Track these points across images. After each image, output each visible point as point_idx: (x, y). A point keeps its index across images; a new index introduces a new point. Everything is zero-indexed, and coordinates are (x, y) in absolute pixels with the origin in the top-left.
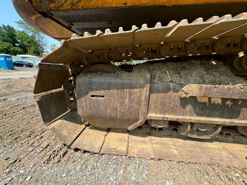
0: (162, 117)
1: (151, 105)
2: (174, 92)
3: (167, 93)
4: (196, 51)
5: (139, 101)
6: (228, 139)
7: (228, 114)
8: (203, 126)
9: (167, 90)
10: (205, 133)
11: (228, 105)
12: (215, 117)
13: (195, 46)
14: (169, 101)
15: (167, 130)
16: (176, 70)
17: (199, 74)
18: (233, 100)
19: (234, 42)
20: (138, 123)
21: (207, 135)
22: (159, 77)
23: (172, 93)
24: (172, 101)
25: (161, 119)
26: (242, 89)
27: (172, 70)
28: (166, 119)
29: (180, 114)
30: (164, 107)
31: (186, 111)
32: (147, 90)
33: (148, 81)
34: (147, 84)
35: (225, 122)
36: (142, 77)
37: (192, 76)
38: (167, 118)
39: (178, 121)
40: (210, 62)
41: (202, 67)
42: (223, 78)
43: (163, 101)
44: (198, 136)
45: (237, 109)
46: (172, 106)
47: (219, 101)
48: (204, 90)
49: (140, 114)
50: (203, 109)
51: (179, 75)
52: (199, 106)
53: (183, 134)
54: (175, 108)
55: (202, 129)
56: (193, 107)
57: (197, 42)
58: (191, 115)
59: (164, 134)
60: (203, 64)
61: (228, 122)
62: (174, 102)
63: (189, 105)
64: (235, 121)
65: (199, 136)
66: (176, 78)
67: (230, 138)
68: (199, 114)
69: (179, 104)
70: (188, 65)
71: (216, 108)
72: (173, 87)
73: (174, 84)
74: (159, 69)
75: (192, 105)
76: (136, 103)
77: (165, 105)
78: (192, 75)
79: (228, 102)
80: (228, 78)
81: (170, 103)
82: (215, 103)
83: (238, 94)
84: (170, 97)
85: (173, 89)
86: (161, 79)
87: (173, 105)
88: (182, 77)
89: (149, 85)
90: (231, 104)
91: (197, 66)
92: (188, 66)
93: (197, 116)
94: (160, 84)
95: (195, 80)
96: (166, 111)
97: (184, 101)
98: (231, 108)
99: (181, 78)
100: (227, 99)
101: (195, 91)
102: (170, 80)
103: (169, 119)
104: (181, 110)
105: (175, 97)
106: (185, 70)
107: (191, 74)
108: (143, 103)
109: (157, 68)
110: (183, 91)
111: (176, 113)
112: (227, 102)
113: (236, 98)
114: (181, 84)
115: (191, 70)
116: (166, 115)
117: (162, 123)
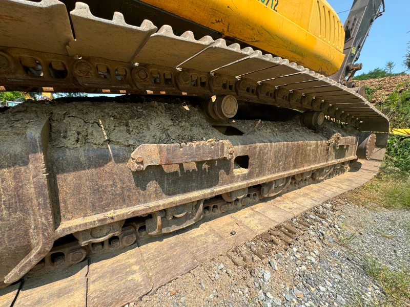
0: (99, 221)
1: (65, 202)
2: (117, 161)
3: (103, 166)
4: (151, 86)
5: (20, 201)
6: (216, 213)
7: (207, 182)
8: (181, 209)
9: (101, 160)
10: (187, 217)
11: (205, 169)
12: (193, 190)
13: (147, 76)
14: (111, 183)
15: (126, 237)
16: (120, 118)
17: (160, 126)
18: (209, 162)
19: (201, 80)
20: (32, 257)
21: (190, 219)
22: (79, 133)
23: (113, 165)
24: (117, 181)
25: (97, 224)
26: (212, 145)
27: (112, 118)
28: (109, 221)
29: (139, 201)
30: (101, 198)
31: (148, 193)
32: (36, 168)
33: (35, 146)
34: (35, 152)
35: (204, 195)
36: (18, 134)
37: (149, 129)
38: (112, 218)
39: (135, 216)
40: (180, 107)
41: (168, 115)
42: (196, 131)
43: (97, 185)
44: (178, 227)
45: (215, 173)
46: (119, 191)
47: (194, 166)
48: (165, 153)
49: (32, 232)
50: (175, 183)
51: (125, 128)
52: (168, 180)
53: (154, 233)
54: (126, 193)
55: (181, 214)
56: (159, 183)
57: (151, 70)
58: (158, 197)
59: (121, 246)
60: (169, 109)
61: (208, 194)
62: (123, 182)
63: (151, 182)
64: (215, 190)
65: (180, 225)
66: (119, 135)
67: (218, 211)
68: (171, 192)
69: (133, 184)
70: (145, 109)
71: (192, 176)
72: (113, 153)
73: (117, 147)
74: (81, 116)
75: (156, 181)
76: (8, 208)
77: (104, 192)
78: (151, 127)
79: (205, 166)
80: (202, 131)
81: (114, 185)
82: (189, 170)
83: (210, 153)
84: (111, 173)
85: (114, 156)
86: (83, 139)
87: (122, 188)
88: (132, 131)
89: (41, 156)
90: (209, 168)
91: (159, 112)
92: (144, 112)
93: (168, 196)
94: (81, 150)
95: (154, 137)
96: (108, 205)
97: (142, 177)
98: (209, 173)
99: (130, 134)
100: (202, 162)
101: (154, 156)
102: (106, 138)
103: (116, 218)
104: (139, 194)
105: (123, 172)
106: (138, 118)
107: (148, 126)
108: (35, 202)
109: (74, 114)
110: (133, 159)
111: (131, 201)
112: (203, 165)
113: (208, 159)
114: (129, 146)
115: (149, 119)
116: (109, 213)
117: (105, 231)
